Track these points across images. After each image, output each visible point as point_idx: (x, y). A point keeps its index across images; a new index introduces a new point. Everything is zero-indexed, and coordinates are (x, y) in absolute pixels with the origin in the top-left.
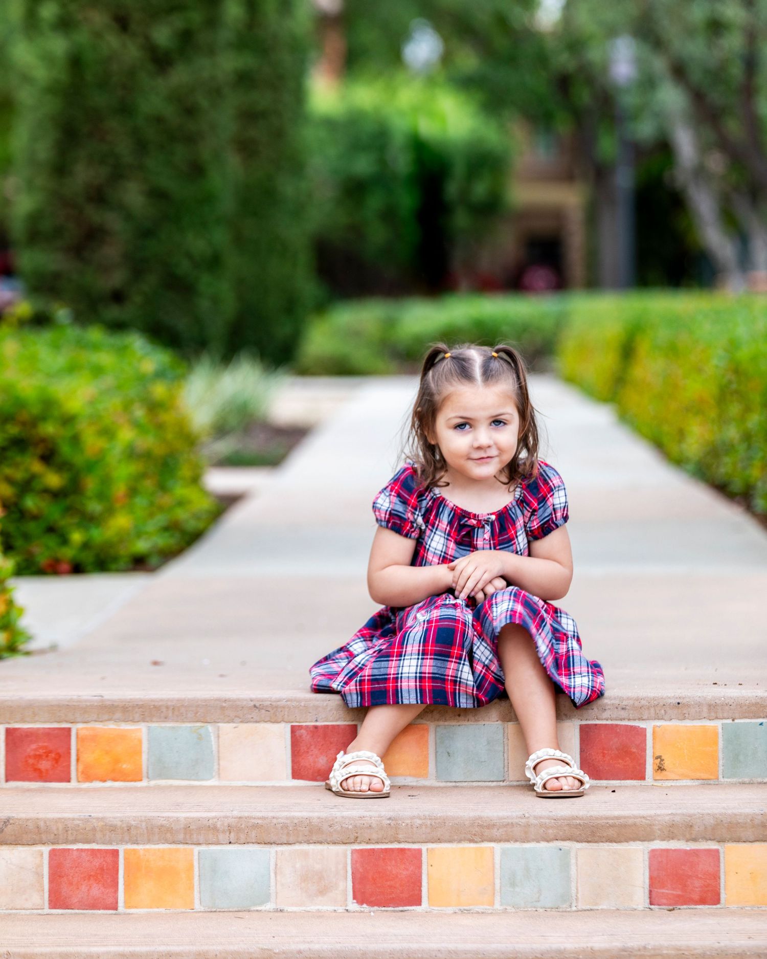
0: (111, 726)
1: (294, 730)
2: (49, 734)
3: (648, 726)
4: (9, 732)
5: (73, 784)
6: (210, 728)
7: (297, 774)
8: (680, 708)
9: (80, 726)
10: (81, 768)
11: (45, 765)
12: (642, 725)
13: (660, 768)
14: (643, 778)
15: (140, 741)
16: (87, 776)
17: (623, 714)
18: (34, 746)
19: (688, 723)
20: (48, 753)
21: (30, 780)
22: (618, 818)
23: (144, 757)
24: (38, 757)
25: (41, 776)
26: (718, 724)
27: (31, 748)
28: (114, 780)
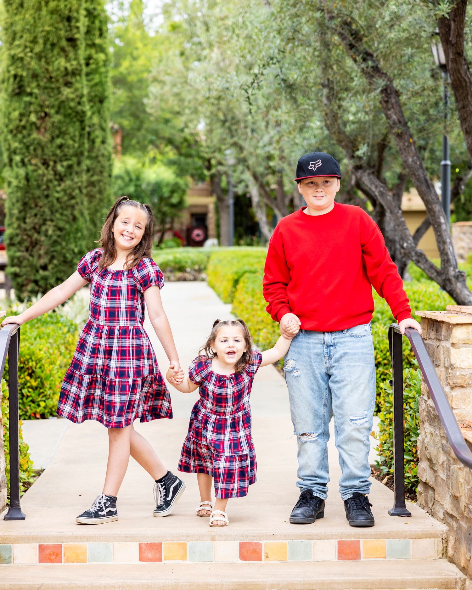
0: (76, 543)
1: (140, 544)
2: (54, 546)
3: (263, 542)
4: (40, 546)
5: (63, 564)
6: (111, 544)
7: (141, 560)
8: (274, 536)
9: (65, 543)
10: (65, 558)
11: (53, 557)
12: (260, 542)
13: (267, 557)
14: (261, 560)
15: (86, 549)
16: (68, 561)
17: (254, 538)
18: (49, 551)
19: (277, 541)
20: (54, 553)
21: (47, 562)
22: (254, 582)
23: (88, 554)
24: (50, 555)
25: (51, 561)
26: (287, 541)
27: (48, 552)
28: (77, 562)
